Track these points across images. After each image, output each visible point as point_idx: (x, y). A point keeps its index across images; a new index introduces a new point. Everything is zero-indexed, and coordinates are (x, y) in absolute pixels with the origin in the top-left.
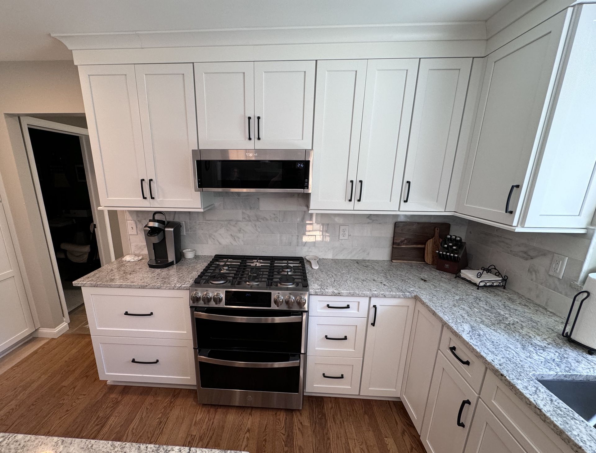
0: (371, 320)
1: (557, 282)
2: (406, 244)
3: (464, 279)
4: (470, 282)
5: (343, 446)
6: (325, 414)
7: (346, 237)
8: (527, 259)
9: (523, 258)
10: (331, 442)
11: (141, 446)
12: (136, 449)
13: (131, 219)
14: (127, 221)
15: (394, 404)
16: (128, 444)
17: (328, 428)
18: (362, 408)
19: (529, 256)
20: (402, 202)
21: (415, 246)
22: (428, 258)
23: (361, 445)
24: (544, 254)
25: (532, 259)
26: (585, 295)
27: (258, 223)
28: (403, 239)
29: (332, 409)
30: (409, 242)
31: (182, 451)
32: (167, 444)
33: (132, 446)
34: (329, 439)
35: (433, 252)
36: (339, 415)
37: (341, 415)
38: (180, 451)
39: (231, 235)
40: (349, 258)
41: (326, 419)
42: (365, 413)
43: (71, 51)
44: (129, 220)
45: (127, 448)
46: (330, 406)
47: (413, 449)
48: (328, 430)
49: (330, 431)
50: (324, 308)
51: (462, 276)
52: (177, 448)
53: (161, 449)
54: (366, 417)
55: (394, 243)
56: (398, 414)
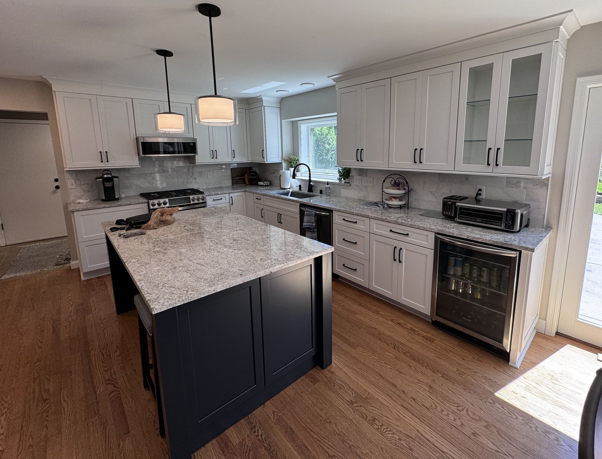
0: (231, 203)
2: (237, 177)
3: (260, 185)
4: (261, 185)
9: (273, 174)
13: (71, 178)
14: (67, 180)
20: (233, 158)
21: (241, 178)
22: (247, 182)
24: (277, 170)
25: (275, 173)
27: (164, 174)
28: (236, 175)
30: (238, 176)
35: (248, 177)
39: (148, 182)
40: (214, 187)
43: (51, 84)
44: (69, 179)
50: (212, 201)
55: (232, 177)
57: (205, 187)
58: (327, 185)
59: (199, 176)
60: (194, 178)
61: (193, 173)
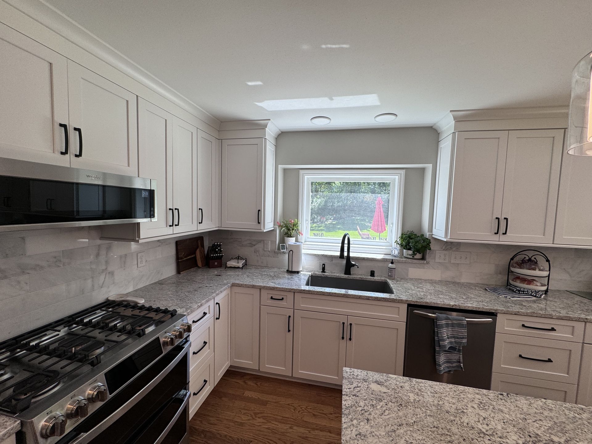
0: (216, 317)
1: (268, 253)
2: (186, 257)
5: (237, 426)
6: (203, 430)
7: (144, 264)
8: (252, 247)
9: (250, 246)
10: (229, 435)
11: (344, 427)
12: (347, 430)
15: (225, 376)
16: (343, 438)
17: (216, 433)
18: (216, 398)
19: (253, 244)
20: (198, 224)
21: (190, 257)
23: (241, 413)
24: (260, 242)
25: (254, 246)
26: (291, 252)
28: (183, 253)
29: (203, 422)
30: (187, 254)
31: (346, 399)
32: (341, 408)
33: (344, 434)
34: (226, 436)
35: (201, 255)
36: (211, 419)
37: (213, 417)
38: (346, 400)
40: (148, 284)
41: (208, 431)
42: (220, 398)
45: (347, 438)
46: (198, 422)
47: (257, 383)
48: (218, 434)
49: (220, 432)
51: (228, 266)
52: (343, 402)
53: (345, 412)
54: (223, 398)
55: (177, 258)
56: (232, 378)
57: (131, 289)
58: (390, 264)
59: (121, 267)
60: (109, 273)
61: (107, 262)
